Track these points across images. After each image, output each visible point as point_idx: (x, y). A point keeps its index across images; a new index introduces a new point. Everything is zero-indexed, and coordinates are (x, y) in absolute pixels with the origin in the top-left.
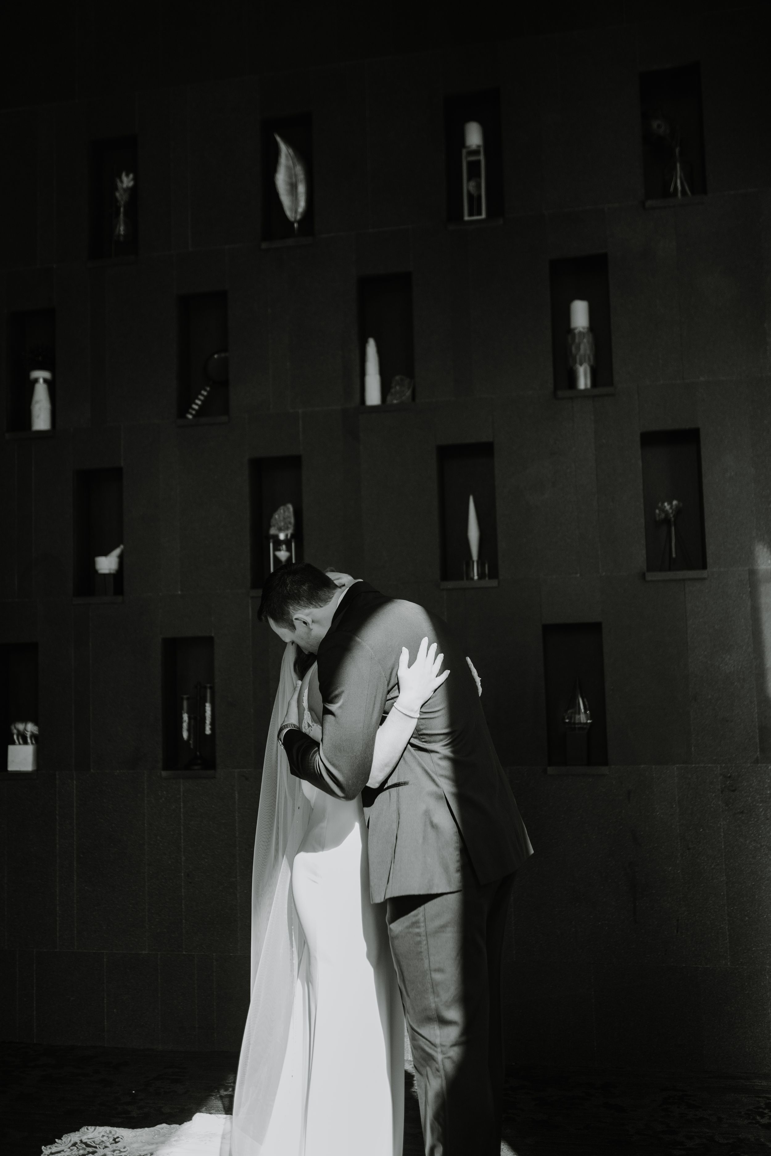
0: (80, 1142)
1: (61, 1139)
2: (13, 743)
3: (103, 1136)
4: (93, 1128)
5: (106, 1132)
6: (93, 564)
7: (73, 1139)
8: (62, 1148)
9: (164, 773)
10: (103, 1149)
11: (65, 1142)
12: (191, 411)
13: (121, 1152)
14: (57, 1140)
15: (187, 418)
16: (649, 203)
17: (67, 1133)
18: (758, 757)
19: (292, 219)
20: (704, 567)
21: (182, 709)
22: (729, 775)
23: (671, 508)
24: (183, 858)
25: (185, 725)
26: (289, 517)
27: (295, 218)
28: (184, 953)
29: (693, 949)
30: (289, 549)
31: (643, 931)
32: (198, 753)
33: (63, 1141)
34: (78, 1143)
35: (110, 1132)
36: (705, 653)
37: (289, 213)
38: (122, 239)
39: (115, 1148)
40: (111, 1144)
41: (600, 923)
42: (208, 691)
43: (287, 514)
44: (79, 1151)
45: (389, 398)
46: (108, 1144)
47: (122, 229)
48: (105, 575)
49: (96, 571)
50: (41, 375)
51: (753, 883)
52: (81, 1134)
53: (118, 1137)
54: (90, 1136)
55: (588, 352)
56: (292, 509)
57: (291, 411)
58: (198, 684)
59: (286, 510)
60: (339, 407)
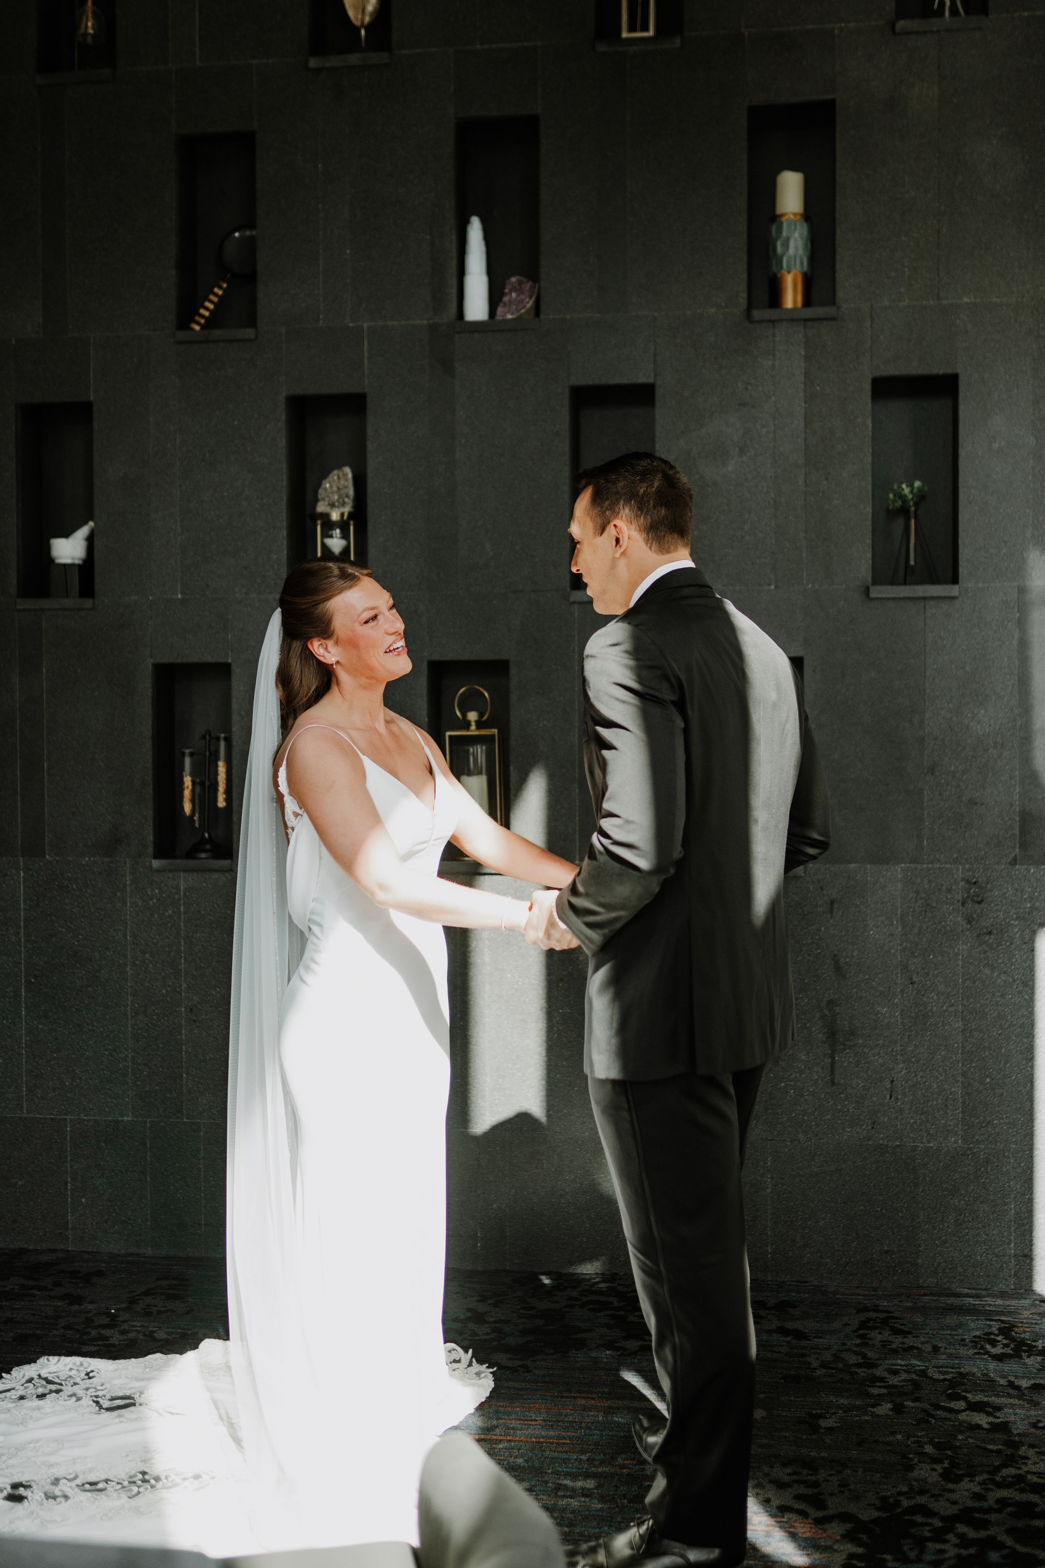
0: (38, 1377)
1: (11, 1374)
3: (71, 1369)
4: (56, 1358)
5: (75, 1364)
6: (48, 548)
7: (27, 1374)
8: (12, 1385)
9: (156, 863)
10: (72, 1386)
11: (16, 1377)
12: (197, 318)
13: (97, 1390)
14: (4, 1375)
15: (192, 329)
16: (901, 24)
17: (18, 1365)
18: (1016, 856)
19: (357, 23)
20: (955, 580)
21: (182, 768)
22: (974, 880)
23: (911, 492)
24: (184, 986)
25: (187, 793)
26: (346, 487)
27: (362, 21)
28: (185, 1120)
29: (912, 1121)
30: (345, 536)
31: (843, 1096)
32: (207, 835)
33: (13, 1376)
34: (35, 1379)
35: (81, 1364)
36: (950, 705)
37: (351, 13)
38: (89, 40)
39: (88, 1385)
40: (82, 1380)
41: (783, 1084)
42: (222, 744)
43: (342, 482)
44: (36, 1389)
45: (500, 310)
46: (78, 1380)
47: (90, 25)
48: (65, 566)
49: (52, 560)
51: (1000, 1032)
52: (39, 1366)
53: (92, 1371)
54: (53, 1369)
55: (801, 252)
56: (350, 475)
57: (351, 325)
58: (206, 733)
59: (341, 475)
60: (425, 322)
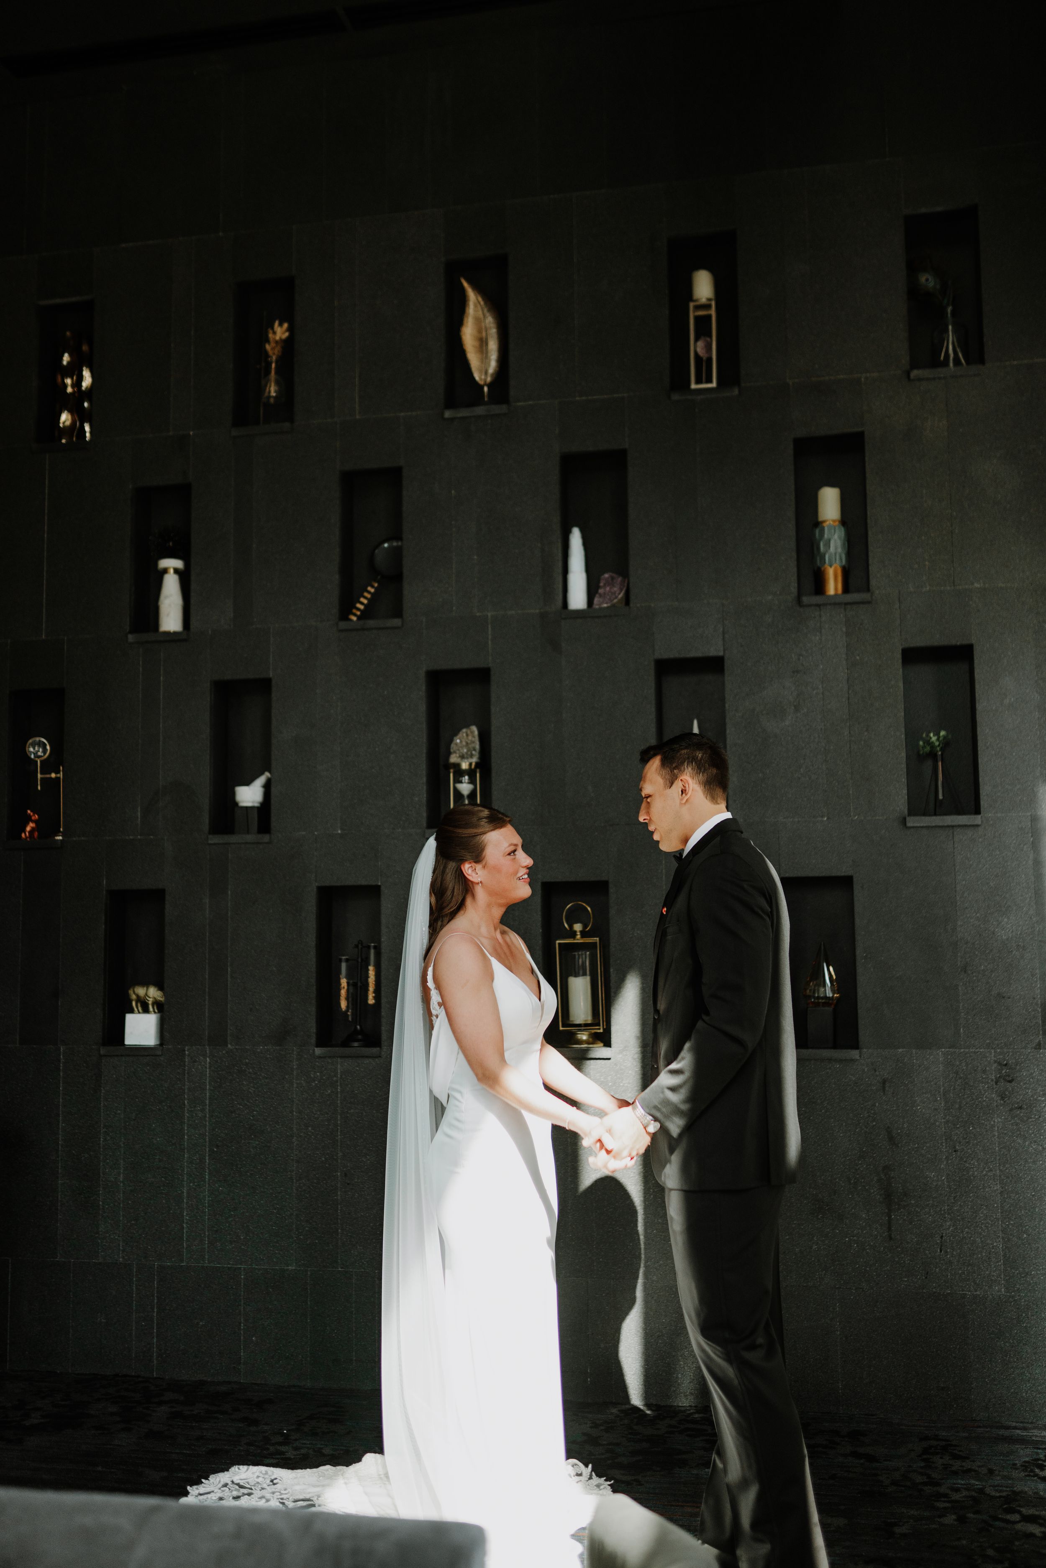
0: (231, 1483)
1: (209, 1480)
2: (132, 1011)
3: (258, 1477)
4: (246, 1467)
5: (261, 1472)
6: (233, 794)
7: (222, 1480)
8: (212, 1488)
9: (318, 1051)
10: (261, 1490)
11: (213, 1483)
12: (354, 611)
13: (281, 1494)
14: (203, 1480)
15: (351, 620)
16: (915, 373)
17: (214, 1473)
18: (1040, 1041)
19: (482, 383)
20: (977, 811)
21: (339, 972)
22: (1005, 1062)
23: (938, 739)
24: (340, 1154)
25: (343, 992)
26: (474, 742)
27: (485, 381)
28: (340, 1269)
29: (960, 1272)
30: (472, 781)
31: (899, 1249)
32: (358, 1027)
33: (211, 1482)
34: (230, 1484)
35: (266, 1473)
36: (978, 915)
37: (477, 376)
38: (272, 400)
39: (274, 1490)
40: (268, 1486)
41: (847, 1239)
42: (372, 951)
43: (470, 738)
44: (231, 1492)
45: (596, 600)
46: (265, 1486)
47: (273, 390)
48: (247, 808)
49: (236, 804)
50: (171, 564)
51: (1033, 1194)
52: (232, 1474)
53: (276, 1479)
54: (243, 1476)
55: (839, 550)
56: (476, 733)
57: (478, 614)
58: (359, 943)
59: (469, 732)
60: (537, 611)
